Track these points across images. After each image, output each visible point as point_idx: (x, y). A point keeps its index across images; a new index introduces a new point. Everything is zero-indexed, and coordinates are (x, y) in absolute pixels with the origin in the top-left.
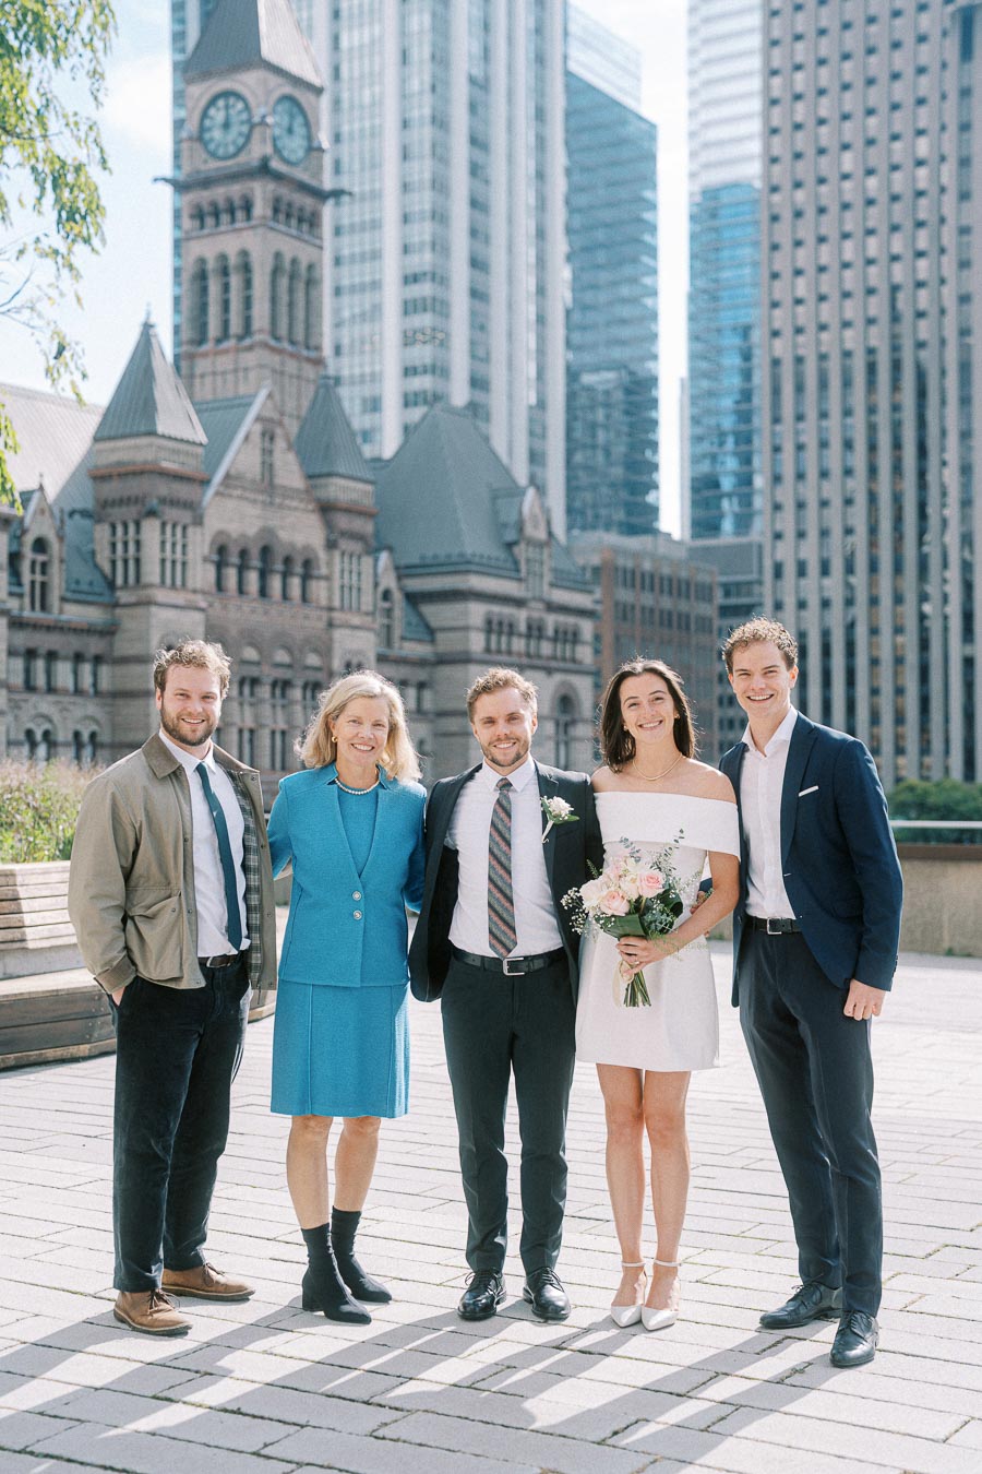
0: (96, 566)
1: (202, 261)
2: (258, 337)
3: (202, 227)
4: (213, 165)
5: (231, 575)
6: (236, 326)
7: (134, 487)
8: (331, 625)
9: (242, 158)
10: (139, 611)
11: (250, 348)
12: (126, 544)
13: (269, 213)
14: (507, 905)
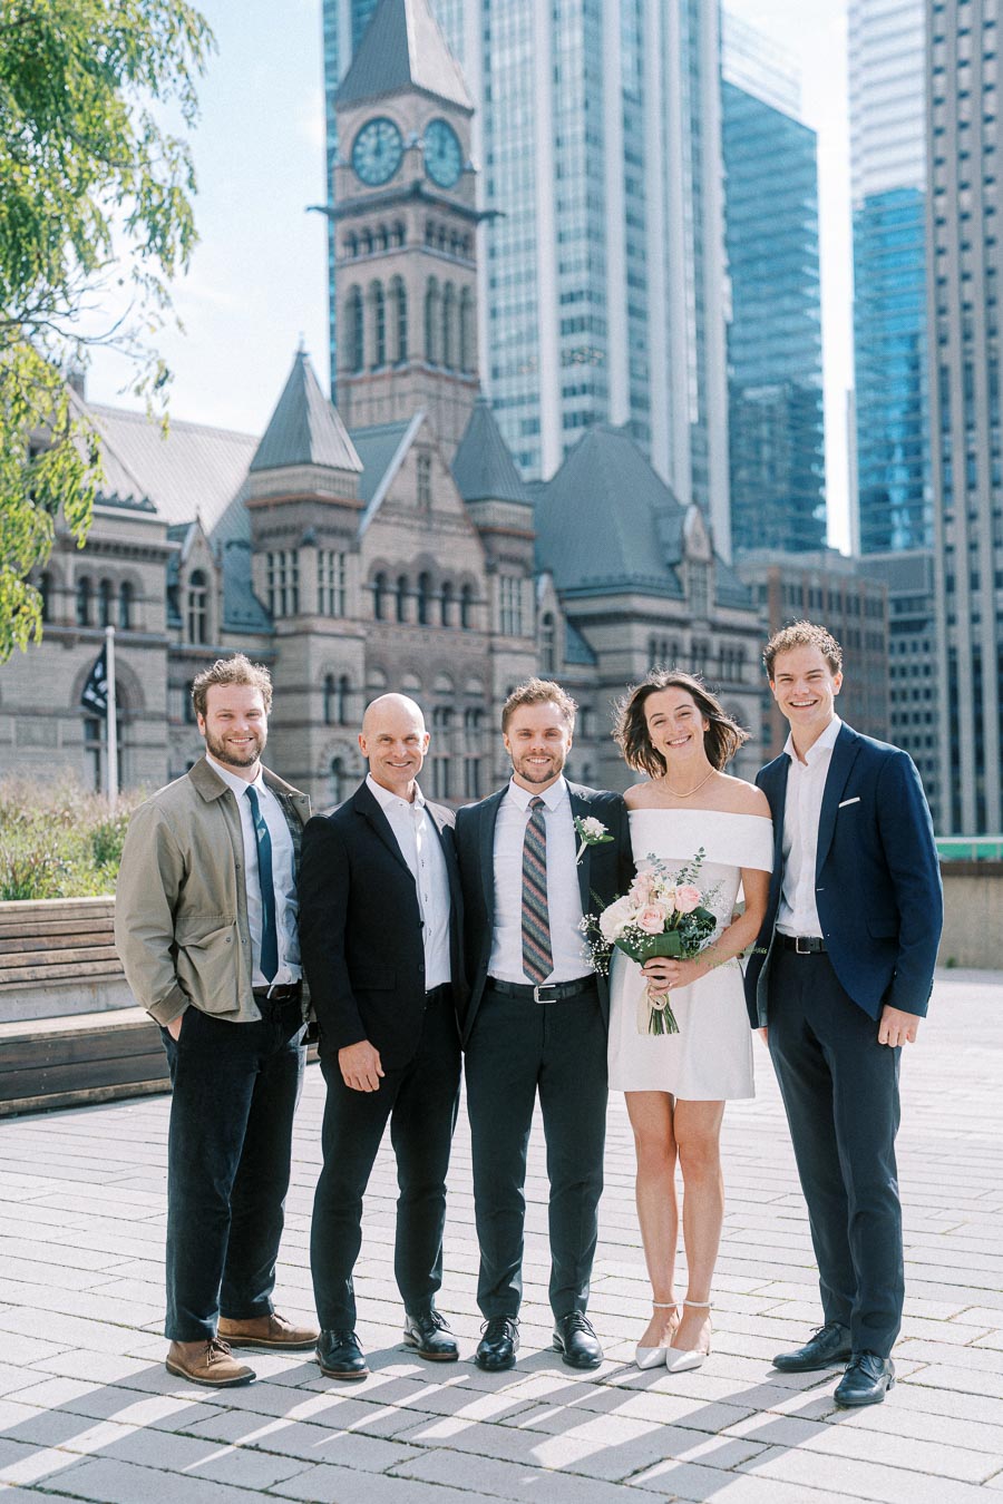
0: (255, 597)
1: (356, 288)
2: (413, 362)
3: (355, 254)
4: (366, 191)
5: (390, 602)
6: (391, 352)
7: (290, 517)
8: (492, 650)
9: (394, 184)
10: (298, 641)
11: (405, 374)
12: (283, 574)
13: (422, 237)
14: (543, 928)
